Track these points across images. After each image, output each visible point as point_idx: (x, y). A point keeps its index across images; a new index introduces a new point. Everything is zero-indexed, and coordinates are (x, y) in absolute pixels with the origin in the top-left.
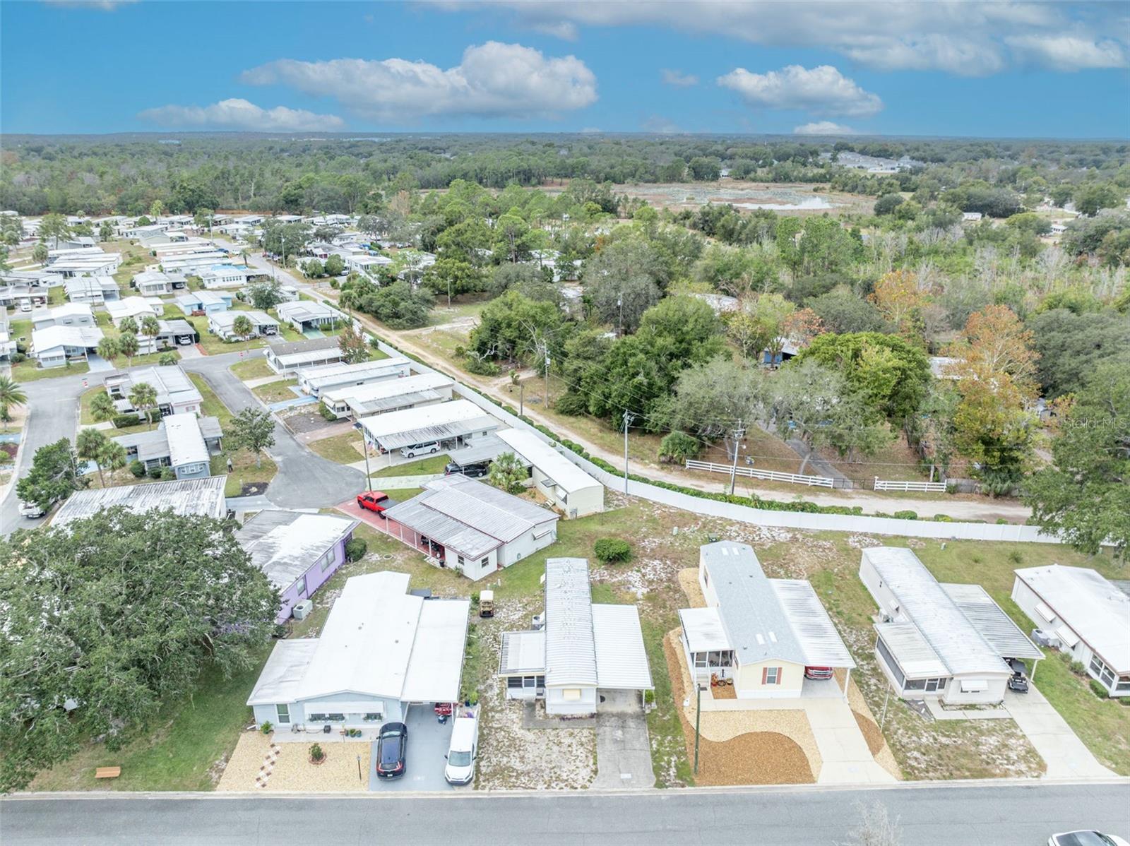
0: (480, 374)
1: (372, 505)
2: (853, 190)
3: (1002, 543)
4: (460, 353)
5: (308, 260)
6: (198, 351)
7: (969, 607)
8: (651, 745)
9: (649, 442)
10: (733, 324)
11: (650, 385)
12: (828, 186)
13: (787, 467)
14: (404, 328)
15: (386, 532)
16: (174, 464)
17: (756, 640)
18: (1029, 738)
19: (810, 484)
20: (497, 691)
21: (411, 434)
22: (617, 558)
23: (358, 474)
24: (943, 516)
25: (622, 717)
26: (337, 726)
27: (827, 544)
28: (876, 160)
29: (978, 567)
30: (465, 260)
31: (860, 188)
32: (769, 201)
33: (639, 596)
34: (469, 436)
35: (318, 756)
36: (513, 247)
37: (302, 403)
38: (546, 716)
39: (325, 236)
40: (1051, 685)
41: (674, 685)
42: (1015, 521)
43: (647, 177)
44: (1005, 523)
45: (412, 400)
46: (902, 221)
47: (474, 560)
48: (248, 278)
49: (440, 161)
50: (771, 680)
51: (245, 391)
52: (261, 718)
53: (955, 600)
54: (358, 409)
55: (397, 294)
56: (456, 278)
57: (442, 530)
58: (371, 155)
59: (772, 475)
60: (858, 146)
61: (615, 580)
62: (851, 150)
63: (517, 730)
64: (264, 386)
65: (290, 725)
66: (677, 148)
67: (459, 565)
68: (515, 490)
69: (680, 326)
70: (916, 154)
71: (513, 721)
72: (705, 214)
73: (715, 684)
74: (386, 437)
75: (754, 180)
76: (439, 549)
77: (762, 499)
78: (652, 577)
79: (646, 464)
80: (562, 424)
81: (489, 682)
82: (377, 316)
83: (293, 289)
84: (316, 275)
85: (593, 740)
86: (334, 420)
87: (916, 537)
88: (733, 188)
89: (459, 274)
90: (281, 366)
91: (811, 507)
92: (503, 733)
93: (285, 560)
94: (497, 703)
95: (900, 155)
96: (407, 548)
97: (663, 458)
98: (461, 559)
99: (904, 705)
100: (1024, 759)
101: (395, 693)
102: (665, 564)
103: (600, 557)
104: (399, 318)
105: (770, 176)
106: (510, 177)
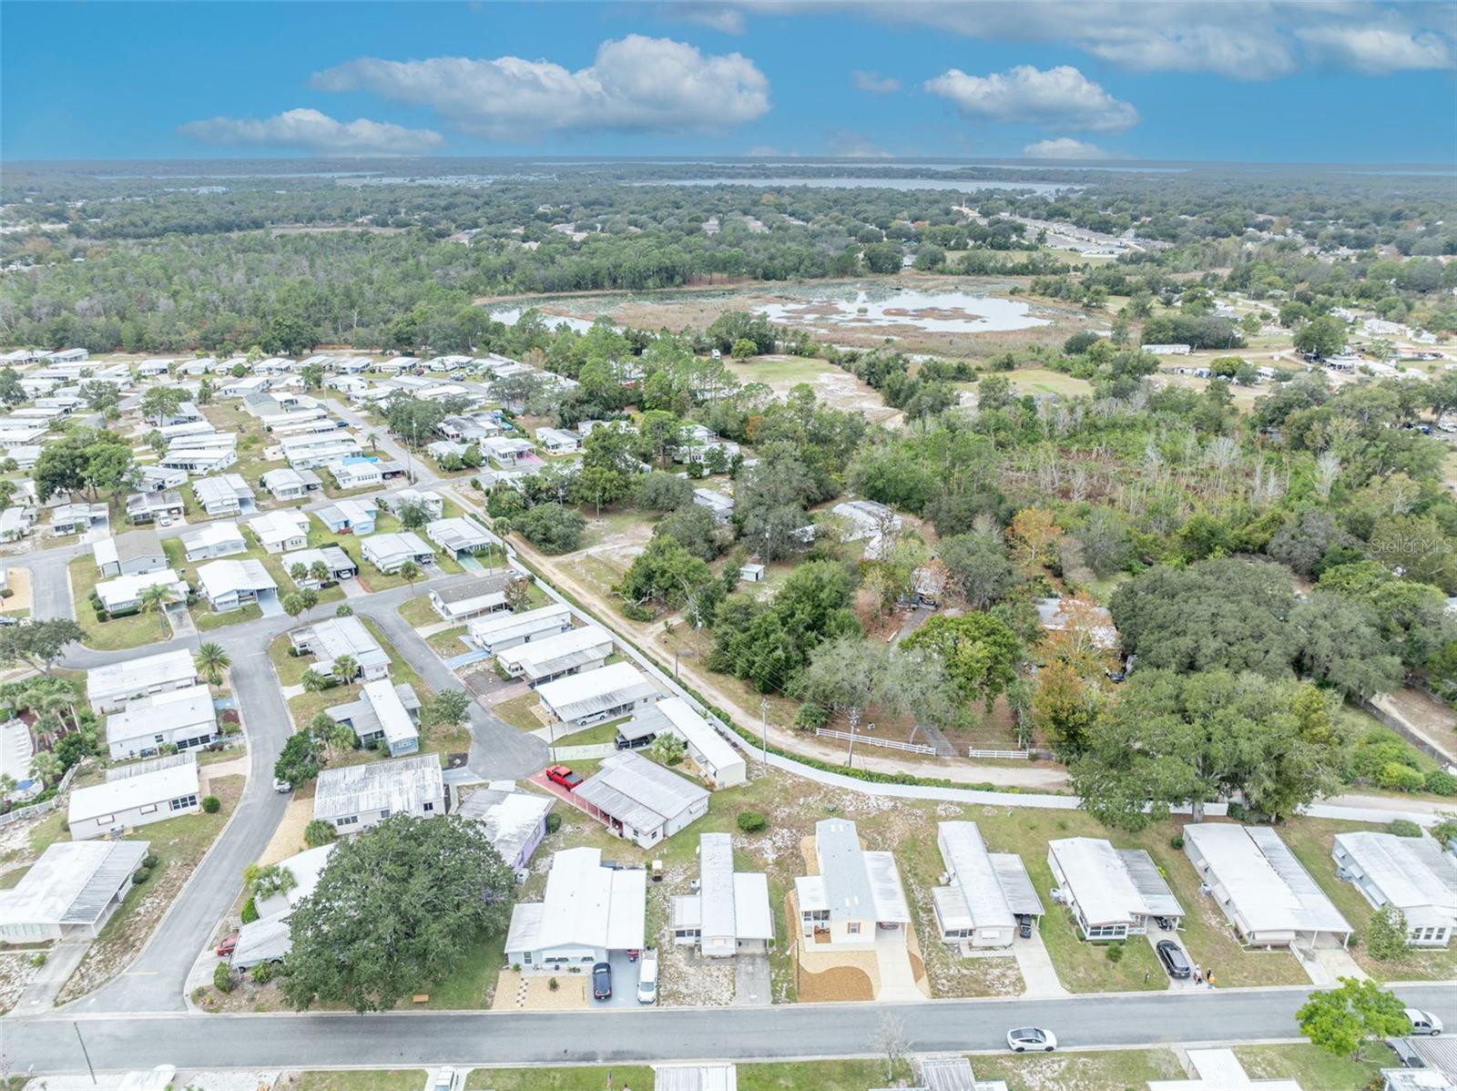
0: (636, 620)
1: (561, 779)
3: (1058, 810)
4: (615, 593)
5: (443, 446)
6: (362, 589)
7: (1004, 873)
8: (771, 976)
9: (787, 705)
10: (869, 576)
11: (788, 659)
14: (556, 553)
15: (574, 805)
16: (388, 738)
17: (845, 904)
18: (1022, 970)
19: (917, 751)
20: (667, 939)
21: (584, 703)
22: (754, 828)
23: (541, 743)
24: (1014, 786)
25: (753, 956)
26: (562, 965)
27: (919, 812)
28: (1094, 236)
29: (1032, 833)
30: (613, 467)
31: (1063, 292)
33: (770, 862)
34: (633, 704)
35: (554, 986)
36: (660, 442)
37: (476, 658)
38: (702, 956)
40: (1051, 932)
41: (790, 933)
45: (578, 660)
46: (1093, 365)
47: (645, 834)
48: (384, 475)
50: (854, 931)
51: (419, 641)
52: (512, 961)
53: (995, 869)
54: (533, 673)
55: (550, 518)
57: (620, 806)
59: (888, 741)
61: (753, 847)
63: (683, 966)
64: (436, 635)
65: (532, 965)
67: (635, 837)
68: (673, 762)
69: (815, 594)
71: (679, 959)
72: (871, 363)
73: (818, 932)
74: (562, 708)
75: (942, 272)
76: (617, 823)
77: (873, 770)
78: (780, 844)
79: (783, 731)
80: (714, 686)
81: (663, 932)
82: (530, 539)
83: (437, 497)
84: (453, 469)
85: (733, 973)
86: (509, 680)
87: (991, 805)
89: (608, 486)
91: (911, 779)
92: (674, 969)
93: (506, 838)
94: (667, 948)
95: (1125, 226)
96: (592, 820)
97: (797, 727)
98: (636, 832)
99: (945, 947)
100: (1014, 984)
101: (601, 943)
102: (791, 832)
103: (742, 828)
104: (551, 543)
105: (962, 267)
106: (649, 277)
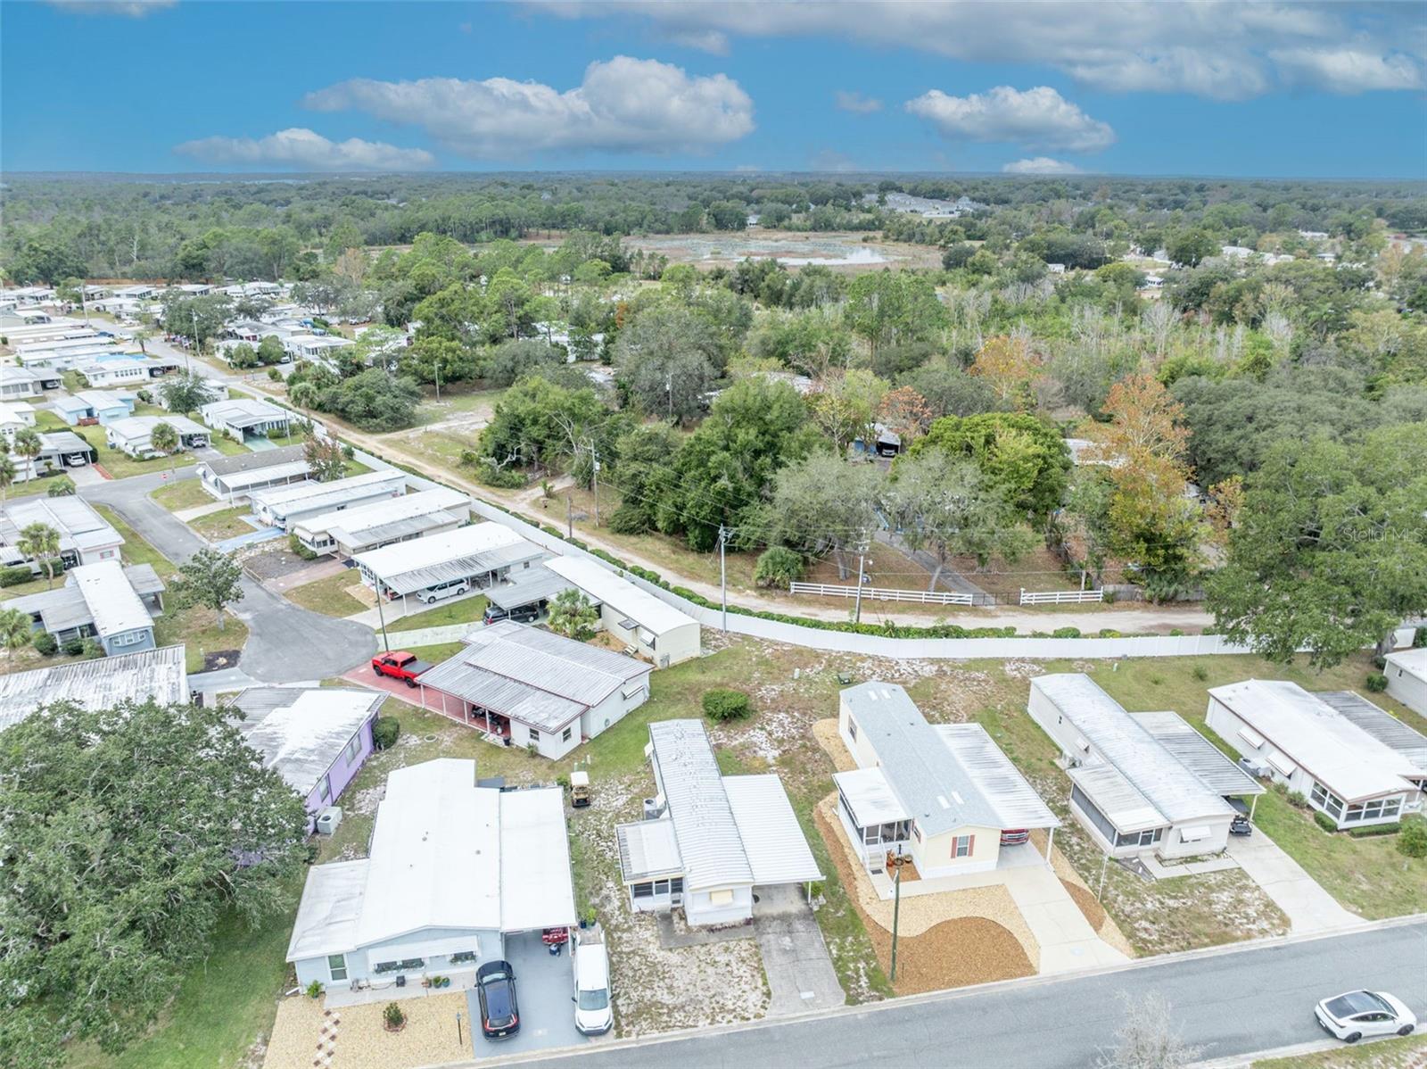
0: (500, 486)
1: (395, 670)
2: (909, 239)
3: (1179, 658)
4: (468, 460)
5: (233, 344)
6: (99, 474)
7: (1168, 739)
8: (830, 951)
9: (737, 562)
10: (822, 408)
11: (737, 490)
12: (879, 234)
13: (911, 583)
14: (384, 430)
15: (422, 706)
16: (102, 634)
17: (939, 804)
18: (1266, 889)
19: (945, 602)
20: (617, 903)
21: (430, 570)
22: (732, 715)
23: (364, 630)
24: (1109, 631)
25: (785, 918)
27: (982, 676)
28: (931, 202)
29: (1160, 689)
30: (453, 339)
31: (918, 237)
32: (813, 254)
33: (771, 761)
34: (507, 569)
35: (395, 1019)
36: (513, 319)
37: (263, 538)
38: (689, 929)
39: (249, 311)
40: (1272, 823)
41: (841, 871)
42: (1189, 631)
43: (658, 226)
44: (1182, 634)
45: (418, 526)
46: (976, 276)
47: (553, 733)
48: (151, 372)
49: (386, 209)
50: (962, 852)
51: (179, 526)
52: (305, 977)
53: (1151, 732)
54: (350, 543)
55: (372, 385)
56: (445, 361)
57: (503, 696)
58: (288, 202)
59: (898, 594)
60: (907, 186)
61: (735, 743)
62: (900, 190)
63: (655, 951)
64: (204, 517)
65: (348, 980)
66: (690, 190)
67: (533, 741)
68: (582, 635)
69: (760, 415)
70: (977, 194)
71: (647, 939)
72: (743, 272)
73: (891, 864)
74: (396, 577)
75: (789, 229)
76: (501, 722)
77: (898, 625)
78: (780, 734)
79: (740, 591)
80: (622, 546)
81: (605, 892)
82: (344, 415)
83: (220, 384)
84: (246, 363)
85: (756, 954)
86: (313, 558)
87: (1081, 659)
88: (765, 239)
89: (449, 356)
90: (225, 489)
91: (956, 631)
92: (638, 958)
93: (297, 756)
94: (620, 919)
95: (957, 196)
96: (455, 725)
97: (761, 583)
98: (534, 733)
99: (1117, 865)
100: (1263, 914)
101: (493, 923)
102: (793, 717)
103: (711, 715)
104: (375, 417)
105: (808, 223)
106: (482, 229)
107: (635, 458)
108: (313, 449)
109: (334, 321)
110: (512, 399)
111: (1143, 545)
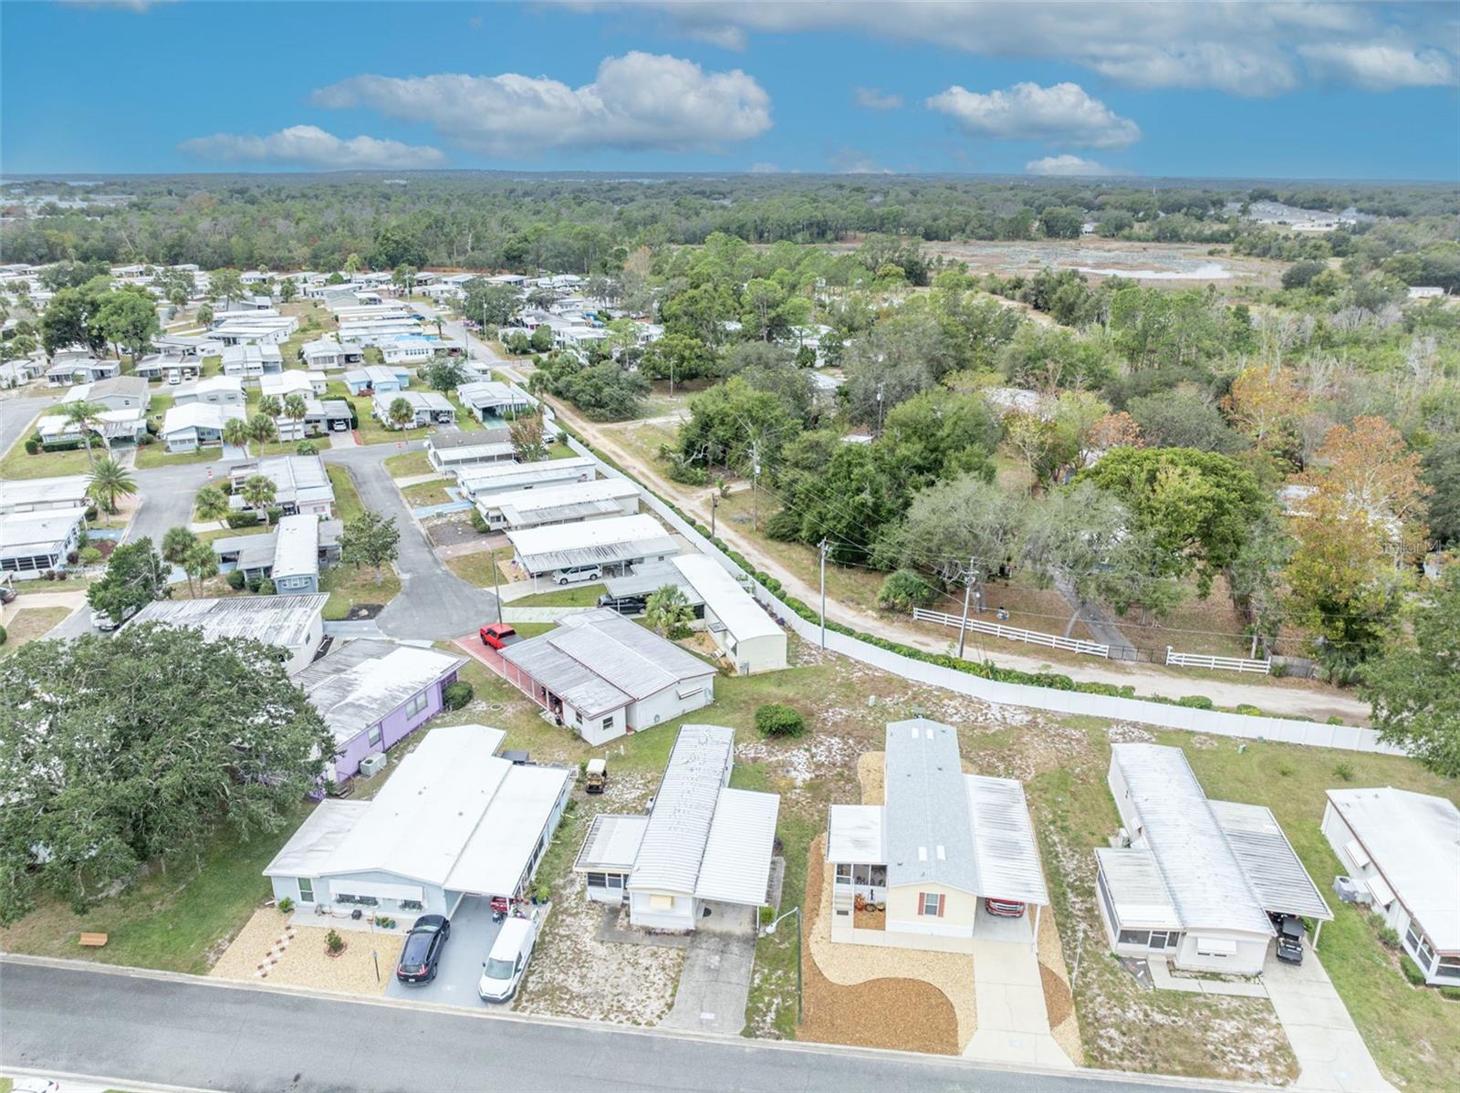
0: (683, 482)
1: (494, 640)
2: (1265, 253)
3: (1331, 750)
4: (664, 454)
5: (511, 331)
6: (353, 439)
7: (1241, 837)
8: (753, 979)
9: (872, 580)
10: (1017, 430)
11: (877, 508)
12: (1229, 248)
13: (1054, 626)
14: (607, 420)
15: (504, 676)
16: (274, 576)
17: (918, 855)
18: (1287, 1029)
19: (1077, 650)
20: (578, 888)
21: (566, 554)
22: (783, 731)
23: (494, 602)
24: (1249, 707)
25: (725, 938)
26: (368, 912)
27: (1077, 734)
28: (1306, 214)
29: (1285, 782)
30: (697, 336)
31: (1274, 252)
32: (1143, 267)
33: (799, 783)
34: (641, 560)
35: (336, 946)
36: (765, 321)
37: (454, 509)
38: (629, 925)
39: (542, 302)
40: (1343, 958)
42: (1355, 722)
43: (982, 232)
44: (1340, 723)
45: (583, 511)
46: (1319, 298)
47: (591, 719)
48: (436, 352)
49: (712, 208)
50: (931, 910)
51: (394, 491)
52: (280, 893)
53: (1223, 825)
54: (514, 520)
55: (601, 376)
56: (682, 358)
57: (564, 678)
58: (632, 200)
59: (1027, 635)
60: (1285, 194)
61: (774, 759)
62: (1274, 199)
63: (588, 941)
64: (417, 485)
65: (314, 904)
66: (1030, 194)
67: (577, 725)
68: (677, 634)
69: (933, 430)
70: (1366, 205)
71: (585, 928)
72: (1039, 282)
73: (861, 907)
74: (533, 557)
75: (1128, 239)
76: (557, 702)
77: (998, 666)
78: (823, 759)
79: (860, 611)
80: (767, 552)
81: (572, 876)
82: (579, 405)
83: (484, 366)
84: (519, 350)
85: (679, 965)
87: (1207, 734)
88: (1097, 249)
89: (687, 353)
90: (440, 463)
91: (1062, 681)
92: (569, 943)
93: (362, 702)
94: (573, 904)
95: (1343, 207)
96: (523, 698)
97: (883, 605)
98: (579, 716)
99: (1117, 963)
100: (1270, 1057)
101: (437, 878)
102: (846, 743)
103: (762, 728)
104: (602, 407)
105: (1151, 233)
106: (799, 230)
107: (796, 465)
108: (518, 432)
109: (617, 314)
110: (708, 398)
111: (1316, 615)
